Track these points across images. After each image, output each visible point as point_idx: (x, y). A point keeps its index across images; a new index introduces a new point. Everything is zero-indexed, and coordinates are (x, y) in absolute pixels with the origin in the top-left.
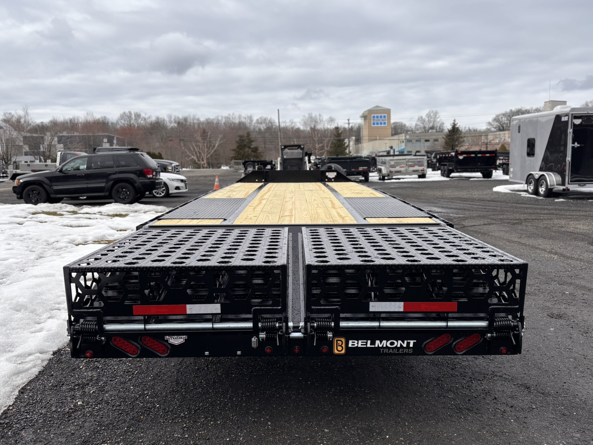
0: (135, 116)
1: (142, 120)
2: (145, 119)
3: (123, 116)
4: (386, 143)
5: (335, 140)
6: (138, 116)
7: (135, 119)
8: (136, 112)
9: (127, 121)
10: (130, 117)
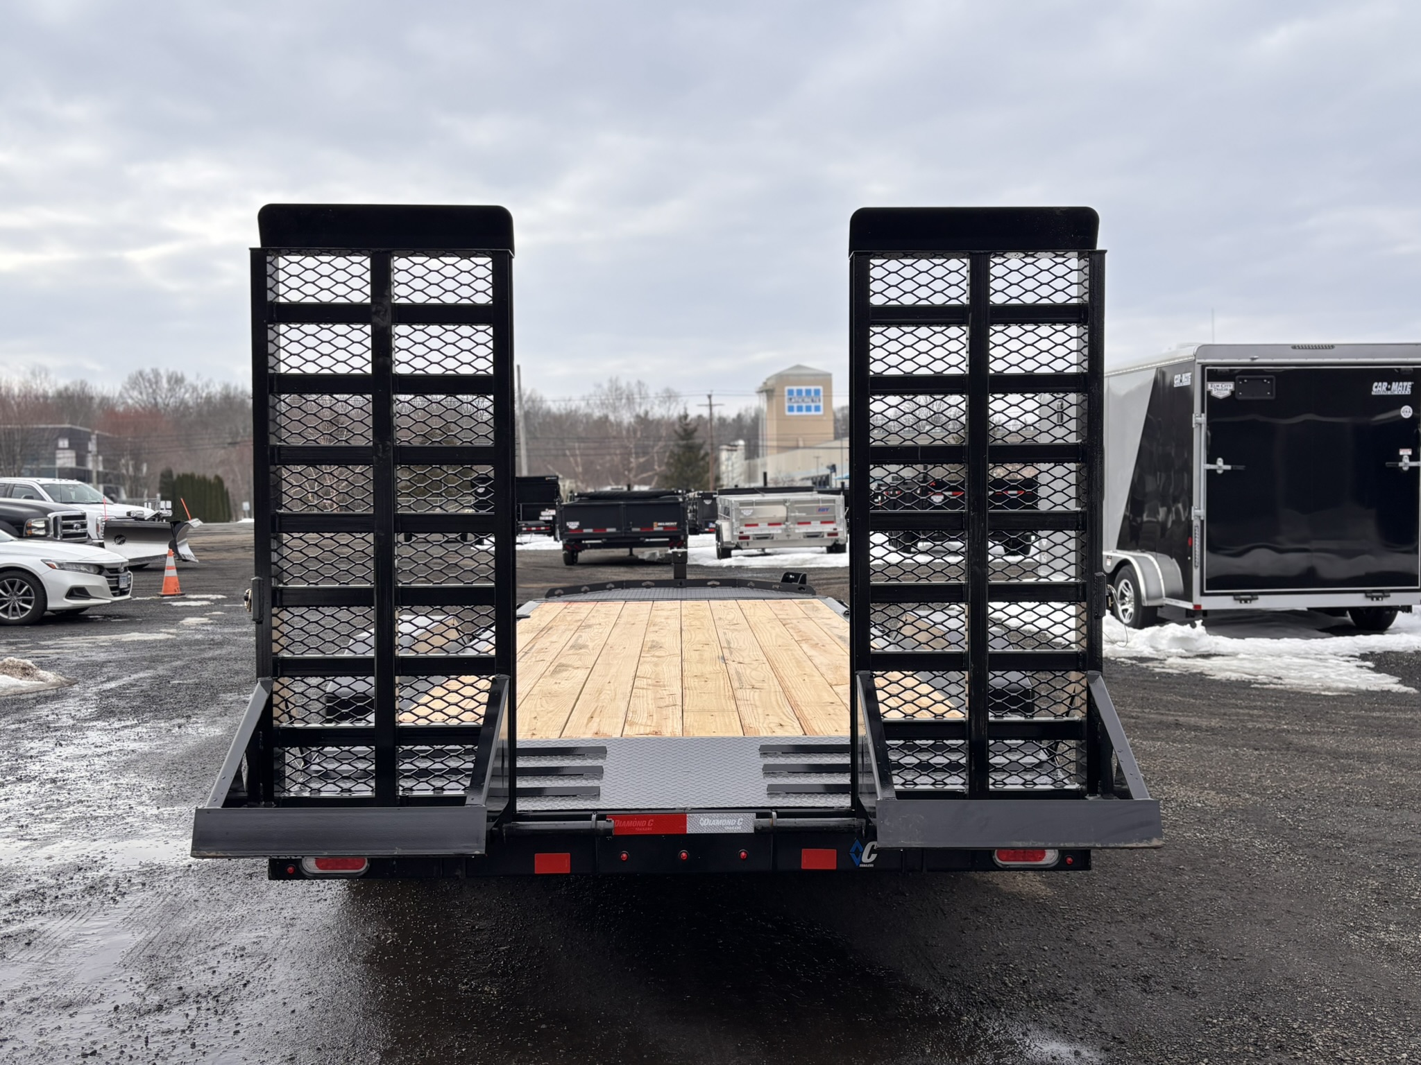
0: (169, 382)
1: (186, 392)
2: (195, 389)
3: (137, 380)
4: (818, 458)
5: (678, 446)
6: (177, 381)
7: (170, 390)
8: (171, 370)
9: (148, 394)
10: (157, 383)
